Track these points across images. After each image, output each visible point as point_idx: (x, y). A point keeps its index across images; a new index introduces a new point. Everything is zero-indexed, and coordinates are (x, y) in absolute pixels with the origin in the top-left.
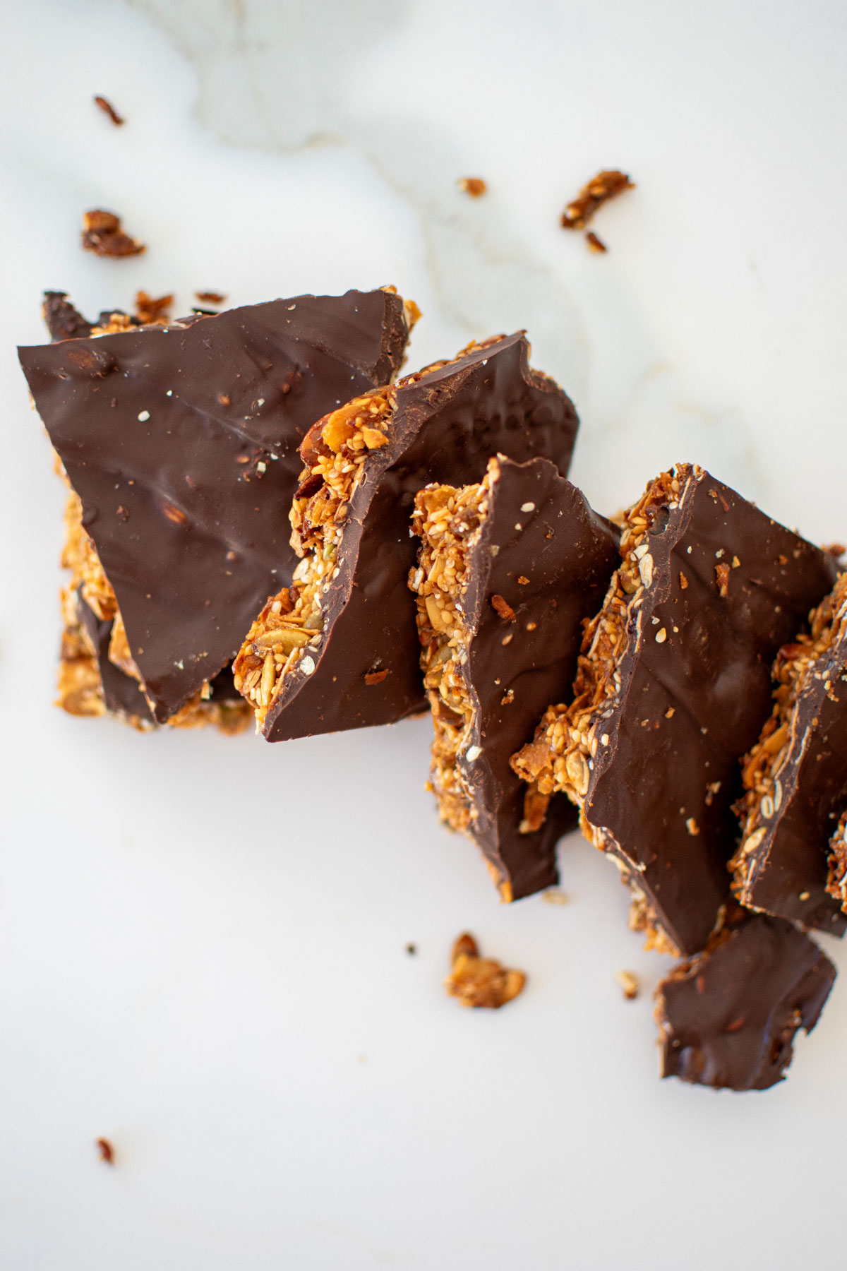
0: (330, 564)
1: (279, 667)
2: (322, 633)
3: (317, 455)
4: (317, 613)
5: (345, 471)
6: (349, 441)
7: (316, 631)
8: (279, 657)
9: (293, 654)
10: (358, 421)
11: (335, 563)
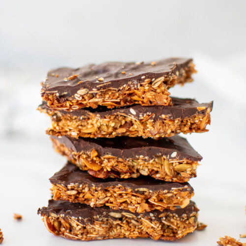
0: (139, 161)
1: (177, 163)
2: (162, 155)
3: (104, 172)
4: (156, 160)
5: (107, 161)
6: (97, 162)
7: (162, 158)
8: (174, 165)
9: (172, 162)
10: (89, 160)
11: (138, 159)
